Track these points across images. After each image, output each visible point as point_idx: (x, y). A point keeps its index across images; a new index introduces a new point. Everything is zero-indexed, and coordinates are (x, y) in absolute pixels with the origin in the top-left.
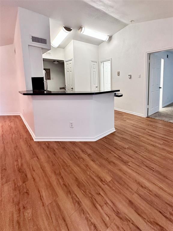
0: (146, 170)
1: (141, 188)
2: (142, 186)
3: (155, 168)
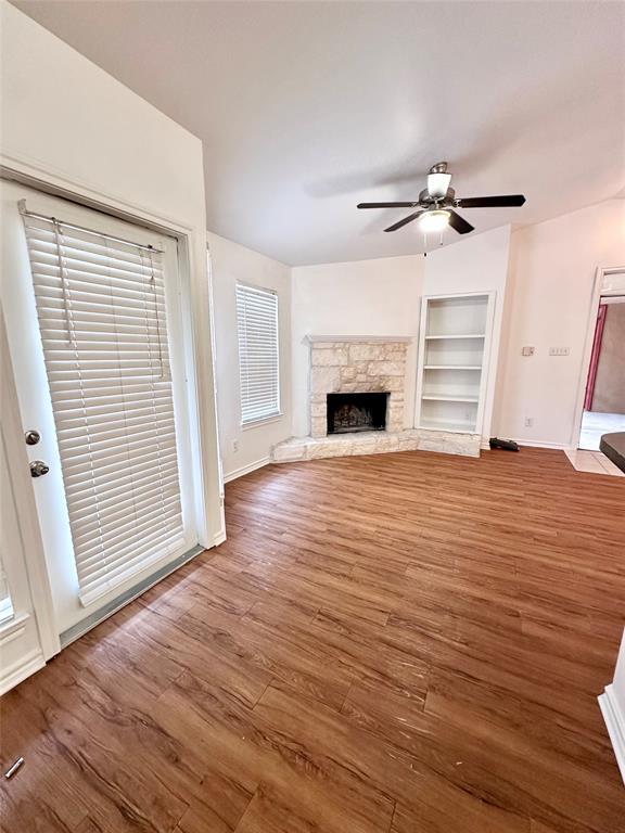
1: (346, 573)
2: (344, 576)
3: (315, 622)
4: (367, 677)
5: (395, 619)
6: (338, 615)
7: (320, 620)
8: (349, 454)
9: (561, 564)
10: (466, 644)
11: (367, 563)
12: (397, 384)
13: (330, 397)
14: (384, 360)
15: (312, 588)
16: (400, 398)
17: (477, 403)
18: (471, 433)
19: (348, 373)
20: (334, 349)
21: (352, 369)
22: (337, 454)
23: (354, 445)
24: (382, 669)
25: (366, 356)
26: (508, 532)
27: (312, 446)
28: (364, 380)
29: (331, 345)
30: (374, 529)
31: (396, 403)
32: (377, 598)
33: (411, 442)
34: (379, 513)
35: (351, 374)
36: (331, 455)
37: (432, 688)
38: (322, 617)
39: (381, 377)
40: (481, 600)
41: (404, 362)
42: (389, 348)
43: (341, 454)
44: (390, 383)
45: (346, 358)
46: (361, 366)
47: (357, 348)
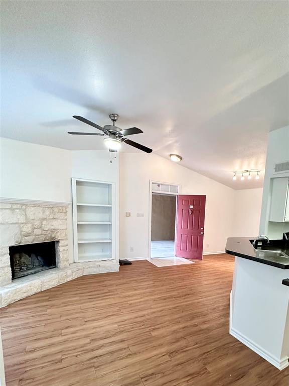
0: (147, 370)
1: (129, 353)
2: (130, 355)
3: (145, 383)
4: (187, 381)
5: (171, 354)
6: (150, 372)
7: (146, 380)
8: (39, 291)
9: (188, 303)
10: (197, 344)
11: (133, 342)
12: (64, 234)
13: (11, 249)
14: (54, 219)
15: (124, 372)
16: (66, 244)
17: (111, 242)
18: (110, 259)
19: (27, 229)
20: (12, 210)
21: (30, 225)
22: (29, 294)
23: (42, 282)
24: (187, 374)
25: (41, 215)
26: (165, 299)
27: (6, 293)
28: (40, 233)
29: (9, 206)
30: (116, 326)
31: (63, 248)
32: (155, 353)
33: (80, 271)
34: (108, 316)
35: (30, 229)
36: (25, 295)
37: (205, 364)
38: (146, 379)
39: (53, 231)
40: (184, 327)
41: (66, 219)
42: (56, 210)
43: (33, 293)
44: (58, 234)
45: (25, 218)
46: (37, 223)
47: (32, 209)
